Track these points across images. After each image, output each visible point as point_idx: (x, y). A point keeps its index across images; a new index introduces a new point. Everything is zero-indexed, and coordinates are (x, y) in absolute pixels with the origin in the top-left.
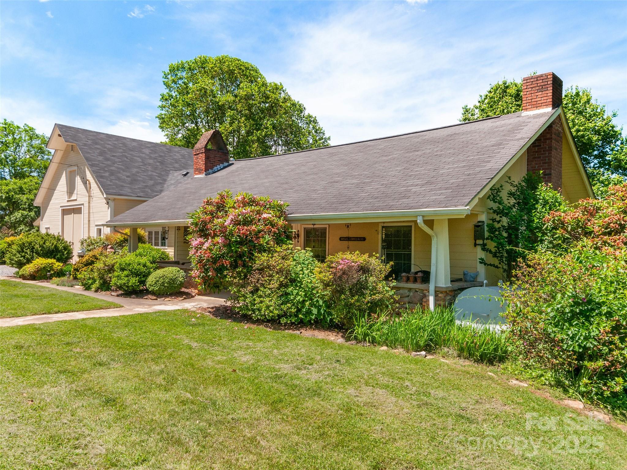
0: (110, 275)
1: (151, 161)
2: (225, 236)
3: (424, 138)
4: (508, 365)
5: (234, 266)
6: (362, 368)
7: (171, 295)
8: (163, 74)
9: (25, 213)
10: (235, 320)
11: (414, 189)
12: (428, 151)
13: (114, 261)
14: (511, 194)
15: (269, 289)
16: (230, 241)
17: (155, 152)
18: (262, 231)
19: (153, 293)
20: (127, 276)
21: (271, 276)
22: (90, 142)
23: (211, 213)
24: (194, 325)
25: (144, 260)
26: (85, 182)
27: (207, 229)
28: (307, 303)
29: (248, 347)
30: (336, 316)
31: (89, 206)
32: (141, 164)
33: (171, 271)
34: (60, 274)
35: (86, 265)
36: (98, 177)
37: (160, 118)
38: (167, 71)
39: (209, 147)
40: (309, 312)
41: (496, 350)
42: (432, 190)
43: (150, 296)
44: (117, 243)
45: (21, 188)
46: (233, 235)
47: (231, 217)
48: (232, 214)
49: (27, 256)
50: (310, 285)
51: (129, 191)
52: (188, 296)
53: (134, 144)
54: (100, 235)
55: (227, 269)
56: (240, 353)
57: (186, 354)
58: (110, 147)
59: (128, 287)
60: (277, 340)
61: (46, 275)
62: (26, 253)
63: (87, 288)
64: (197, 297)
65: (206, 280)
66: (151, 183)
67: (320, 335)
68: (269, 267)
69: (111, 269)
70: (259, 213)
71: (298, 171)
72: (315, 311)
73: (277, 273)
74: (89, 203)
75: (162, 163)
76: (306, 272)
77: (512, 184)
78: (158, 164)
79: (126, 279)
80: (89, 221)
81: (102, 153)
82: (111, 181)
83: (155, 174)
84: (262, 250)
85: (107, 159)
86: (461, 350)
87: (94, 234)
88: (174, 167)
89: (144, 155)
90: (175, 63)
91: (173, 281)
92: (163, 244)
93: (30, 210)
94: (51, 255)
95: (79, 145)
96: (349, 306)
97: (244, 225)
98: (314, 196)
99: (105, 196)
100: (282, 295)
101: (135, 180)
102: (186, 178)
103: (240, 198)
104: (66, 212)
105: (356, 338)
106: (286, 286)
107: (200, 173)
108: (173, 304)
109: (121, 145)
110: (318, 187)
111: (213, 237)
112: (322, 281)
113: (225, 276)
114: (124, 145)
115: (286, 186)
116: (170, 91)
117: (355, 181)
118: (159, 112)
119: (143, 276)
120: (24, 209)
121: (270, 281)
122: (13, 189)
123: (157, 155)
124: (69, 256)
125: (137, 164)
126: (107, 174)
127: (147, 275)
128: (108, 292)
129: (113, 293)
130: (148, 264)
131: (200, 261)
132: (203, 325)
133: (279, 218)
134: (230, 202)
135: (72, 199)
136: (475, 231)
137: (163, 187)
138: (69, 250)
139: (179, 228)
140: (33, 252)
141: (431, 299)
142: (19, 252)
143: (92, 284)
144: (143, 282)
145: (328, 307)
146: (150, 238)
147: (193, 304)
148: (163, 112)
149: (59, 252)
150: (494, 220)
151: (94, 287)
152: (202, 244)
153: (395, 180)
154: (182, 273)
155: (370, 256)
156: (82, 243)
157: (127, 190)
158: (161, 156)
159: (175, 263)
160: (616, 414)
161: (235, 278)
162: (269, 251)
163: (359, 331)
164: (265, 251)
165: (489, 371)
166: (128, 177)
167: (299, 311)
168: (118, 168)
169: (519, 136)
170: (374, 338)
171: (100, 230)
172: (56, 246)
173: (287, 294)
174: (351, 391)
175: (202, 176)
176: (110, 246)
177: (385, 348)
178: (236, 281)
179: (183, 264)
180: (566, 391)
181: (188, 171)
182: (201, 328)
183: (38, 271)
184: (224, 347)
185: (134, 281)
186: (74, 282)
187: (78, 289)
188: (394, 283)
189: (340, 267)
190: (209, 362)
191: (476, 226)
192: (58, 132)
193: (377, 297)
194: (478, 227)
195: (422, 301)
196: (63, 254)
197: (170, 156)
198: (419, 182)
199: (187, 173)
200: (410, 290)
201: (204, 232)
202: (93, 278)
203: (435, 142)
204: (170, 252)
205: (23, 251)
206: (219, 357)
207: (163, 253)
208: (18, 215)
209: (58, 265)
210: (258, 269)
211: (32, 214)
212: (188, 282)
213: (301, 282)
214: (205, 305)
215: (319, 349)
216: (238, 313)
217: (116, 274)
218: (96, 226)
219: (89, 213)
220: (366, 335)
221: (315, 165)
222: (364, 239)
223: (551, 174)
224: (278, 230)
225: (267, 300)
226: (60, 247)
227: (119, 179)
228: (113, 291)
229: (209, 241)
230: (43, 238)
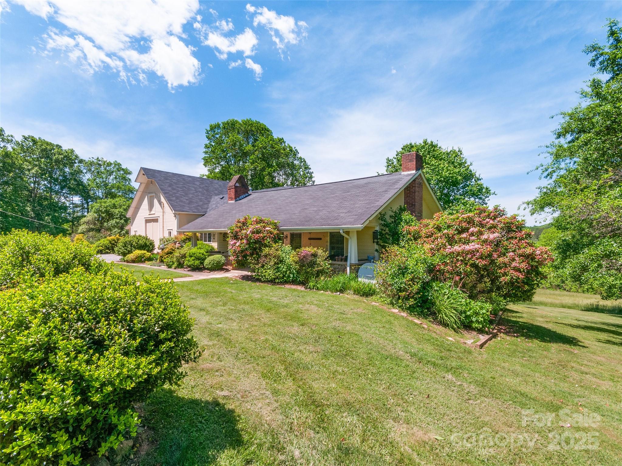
0: (183, 260)
1: (201, 190)
2: (247, 240)
3: (354, 184)
4: (374, 297)
5: (252, 254)
6: (308, 299)
7: (218, 270)
8: (206, 131)
9: (118, 221)
10: (252, 281)
11: (342, 215)
12: (353, 193)
13: (185, 252)
14: (391, 216)
15: (270, 265)
16: (250, 242)
17: (202, 183)
18: (266, 236)
19: (208, 269)
20: (193, 260)
21: (270, 259)
22: (163, 178)
23: (240, 227)
24: (232, 284)
25: (202, 251)
26: (160, 203)
27: (238, 235)
28: (288, 272)
29: (259, 292)
30: (301, 278)
31: (163, 218)
32: (194, 191)
33: (217, 257)
34: (150, 259)
35: (167, 254)
36: (169, 200)
37: (204, 159)
38: (209, 129)
39: (238, 185)
40: (289, 277)
41: (370, 291)
42: (349, 216)
43: (206, 271)
44: (182, 241)
45: (114, 204)
46: (251, 239)
47: (250, 229)
48: (251, 228)
49: (128, 249)
50: (289, 263)
51: (188, 208)
52: (227, 270)
53: (190, 179)
54: (170, 236)
55: (248, 256)
56: (254, 294)
57: (230, 295)
58: (175, 181)
59: (194, 266)
60: (273, 289)
61: (141, 260)
62: (128, 247)
63: (169, 267)
64: (232, 271)
65: (238, 262)
66: (201, 203)
67: (294, 287)
68: (269, 254)
69: (184, 256)
70: (264, 227)
71: (287, 201)
72: (292, 276)
73: (273, 257)
74: (163, 216)
75: (207, 190)
76: (287, 257)
77: (392, 211)
78: (205, 191)
79: (193, 261)
80: (163, 227)
81: (170, 186)
82: (177, 203)
83: (203, 198)
84: (266, 246)
85: (174, 189)
86: (355, 291)
87: (166, 235)
88: (215, 193)
89: (196, 186)
90: (213, 123)
91: (219, 262)
92: (210, 241)
93: (121, 219)
94: (143, 248)
95: (156, 181)
96: (307, 273)
97: (257, 233)
98: (294, 217)
99: (174, 212)
100: (276, 269)
101: (191, 202)
102: (222, 200)
103: (254, 219)
104: (147, 221)
105: (310, 288)
106: (278, 264)
107: (232, 200)
108: (219, 275)
109: (181, 180)
110: (296, 212)
111: (241, 240)
112: (294, 261)
113: (248, 259)
114: (184, 179)
115: (279, 210)
116: (211, 142)
117: (315, 209)
118: (204, 155)
119: (202, 260)
120: (117, 218)
121: (270, 261)
122: (109, 205)
123: (204, 186)
124: (153, 249)
125: (192, 192)
126: (174, 198)
127: (204, 259)
128: (182, 269)
129: (185, 270)
130: (205, 253)
131: (235, 252)
132: (237, 284)
133: (275, 229)
134: (249, 222)
135: (151, 213)
136: (374, 235)
137: (208, 206)
138: (153, 245)
139: (221, 233)
140: (132, 247)
141: (348, 268)
142: (123, 247)
143: (172, 265)
144: (202, 263)
145: (298, 273)
146: (201, 237)
147: (230, 274)
148: (206, 155)
149: (147, 246)
150: (382, 230)
151: (174, 266)
152: (235, 243)
153: (334, 209)
154: (224, 258)
155: (318, 249)
156: (161, 240)
157: (187, 208)
158: (206, 186)
159: (219, 252)
160: (411, 314)
161: (253, 260)
162: (270, 247)
163: (311, 284)
164: (267, 247)
165: (364, 299)
166: (187, 200)
167: (284, 276)
168: (181, 194)
169: (396, 187)
170: (318, 288)
171: (170, 232)
172: (145, 243)
173: (278, 268)
174: (301, 306)
175: (233, 202)
176: (178, 243)
177: (322, 292)
178: (253, 261)
179: (223, 253)
180: (393, 306)
181: (224, 196)
182: (236, 285)
183: (136, 258)
184: (247, 292)
185: (197, 262)
186: (161, 264)
187: (164, 267)
188: (330, 262)
189: (302, 254)
190: (241, 298)
191: (374, 233)
192: (143, 172)
193: (320, 268)
194: (375, 233)
195: (344, 270)
196: (150, 248)
197: (212, 186)
198: (345, 211)
199: (223, 197)
200: (339, 265)
201: (236, 237)
202: (173, 262)
203: (358, 187)
204: (215, 245)
205: (126, 246)
206: (245, 296)
207: (212, 247)
208: (113, 222)
209: (148, 254)
210: (263, 256)
211: (122, 221)
212: (227, 263)
213: (285, 262)
214: (237, 275)
215: (291, 292)
216: (255, 278)
217: (187, 259)
218: (168, 230)
219: (163, 222)
220: (314, 286)
221: (296, 198)
222: (321, 239)
223: (415, 205)
224: (274, 235)
225: (268, 271)
226: (148, 244)
227: (181, 201)
228: (185, 268)
229: (240, 241)
230: (137, 238)
